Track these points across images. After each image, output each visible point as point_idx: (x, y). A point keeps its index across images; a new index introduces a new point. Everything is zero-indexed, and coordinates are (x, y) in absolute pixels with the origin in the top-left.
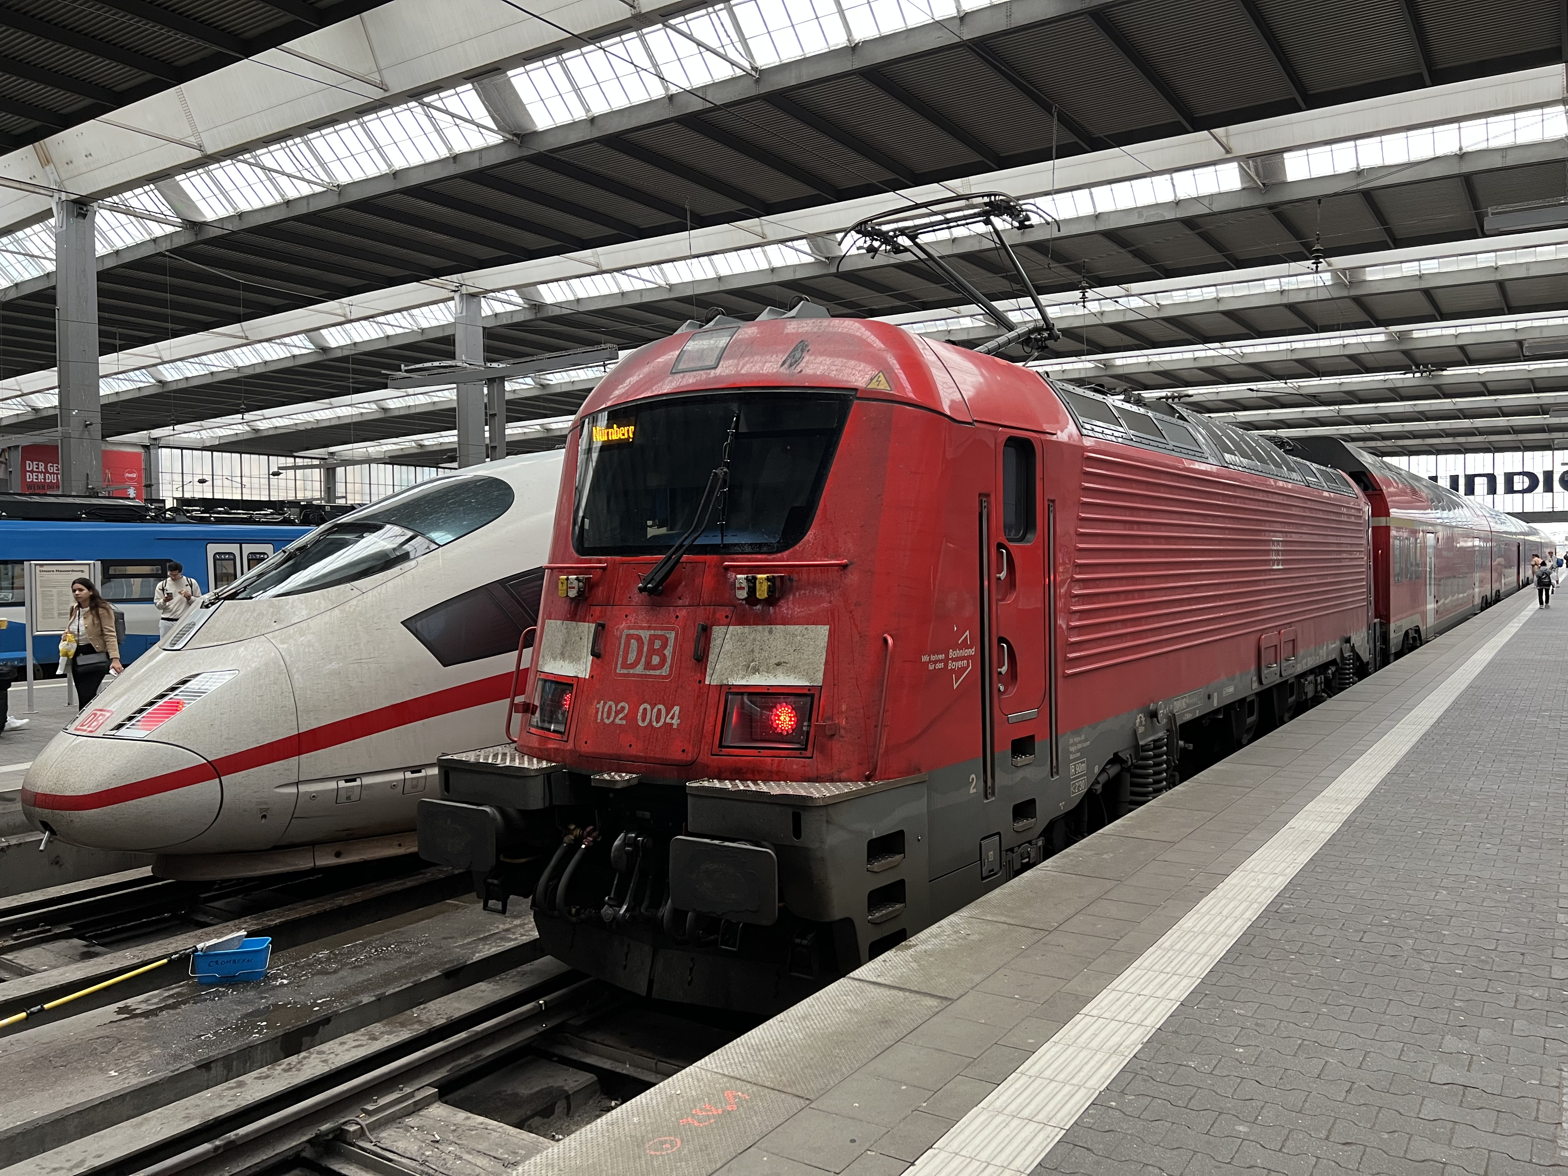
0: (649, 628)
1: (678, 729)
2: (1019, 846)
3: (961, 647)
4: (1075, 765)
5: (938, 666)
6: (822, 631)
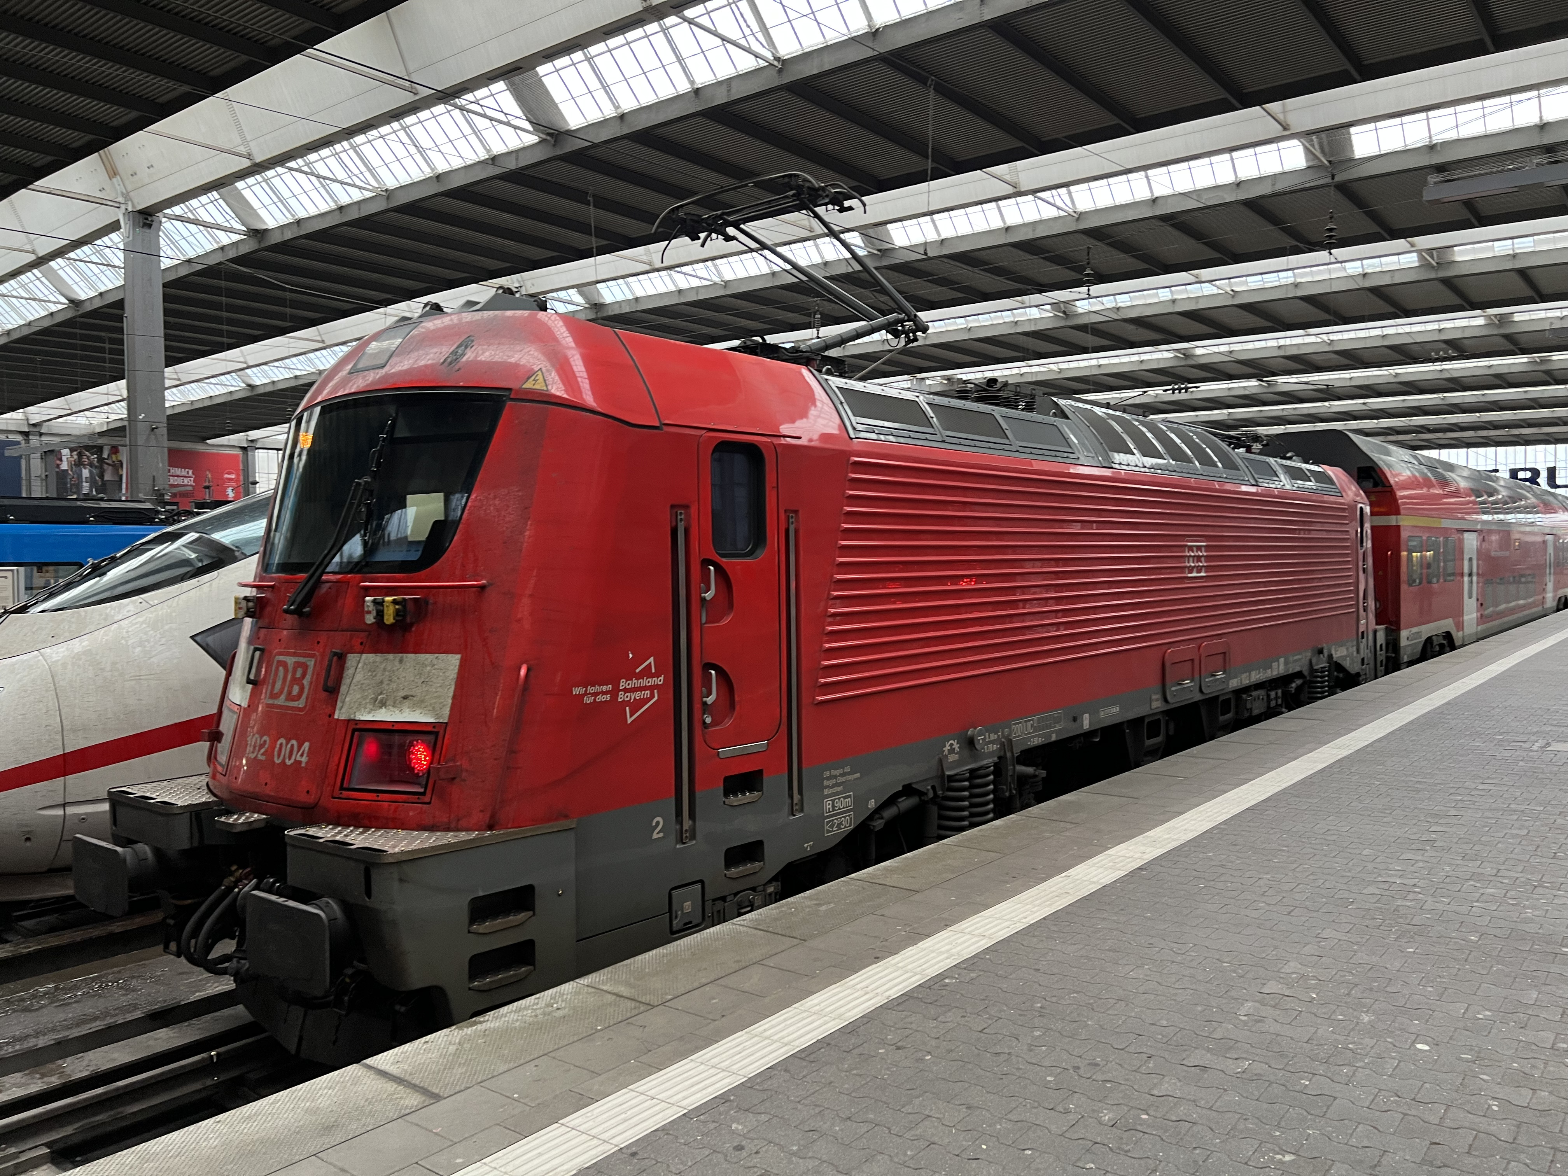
0: (294, 655)
1: (306, 768)
2: (736, 894)
3: (640, 676)
4: (833, 801)
5: (600, 698)
6: (453, 661)
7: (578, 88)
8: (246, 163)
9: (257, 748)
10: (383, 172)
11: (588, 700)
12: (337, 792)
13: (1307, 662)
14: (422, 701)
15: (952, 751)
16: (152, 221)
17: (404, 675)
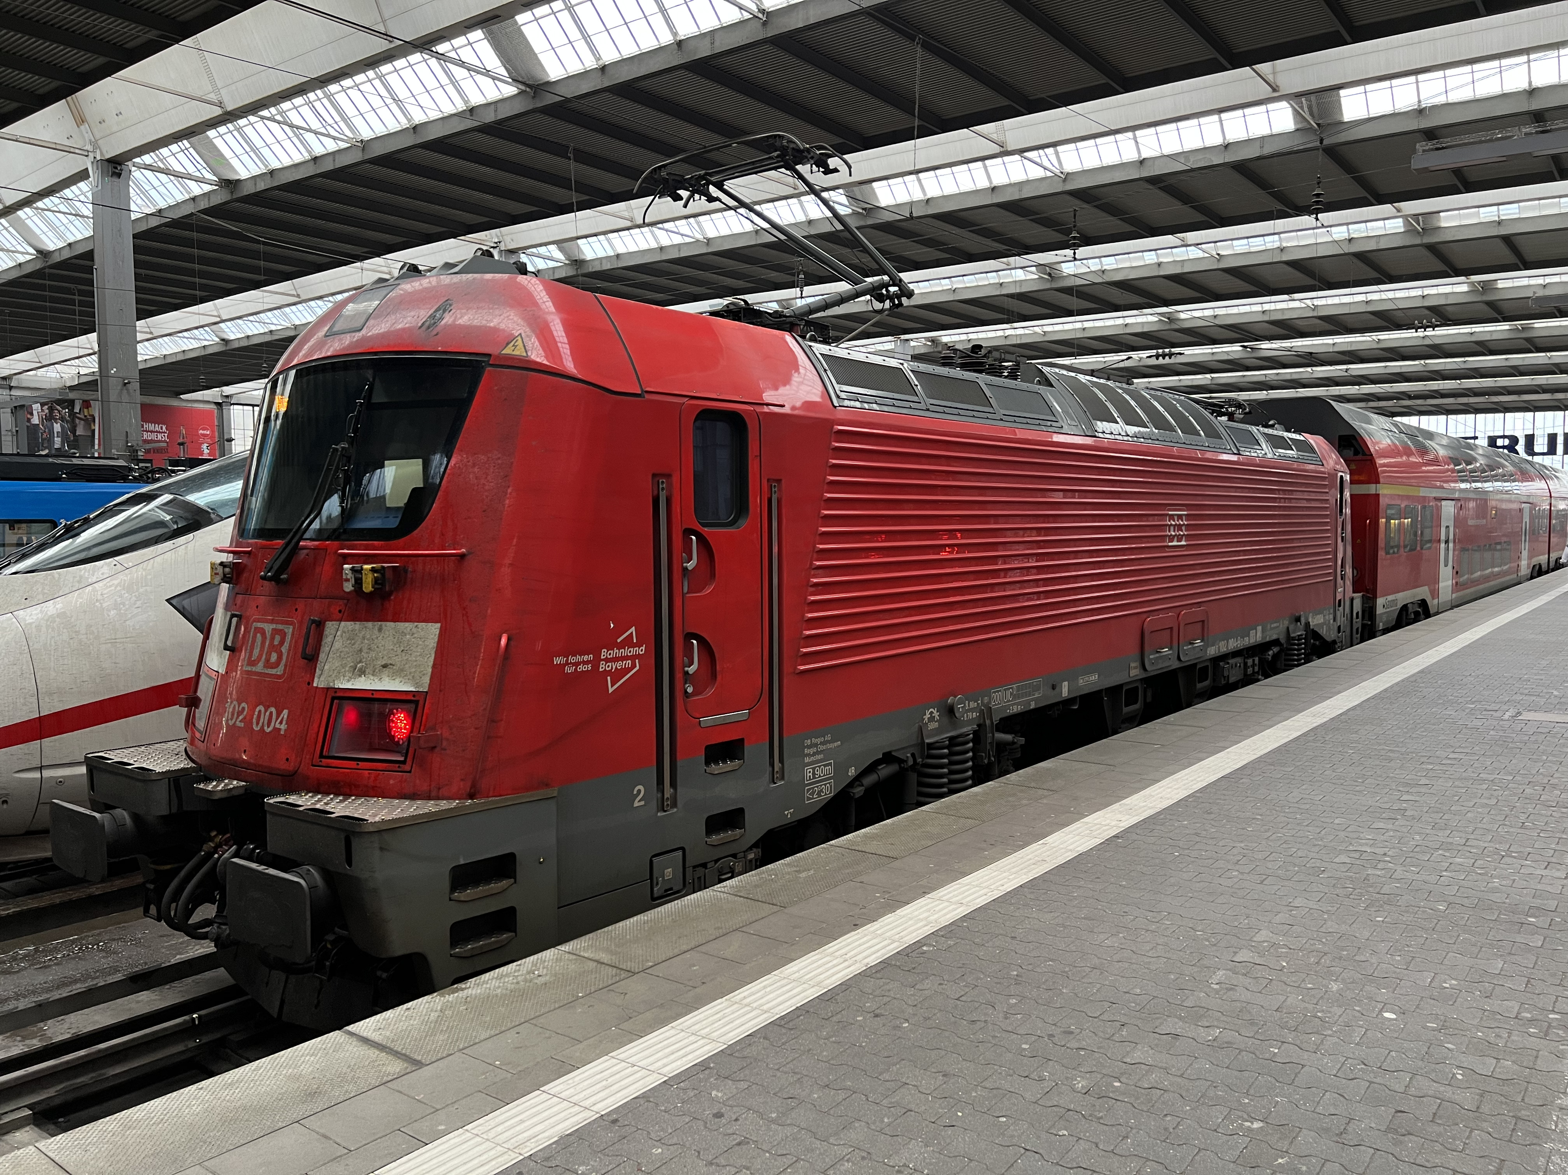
0: (272, 622)
1: (285, 736)
2: (716, 861)
3: (621, 646)
4: (814, 769)
5: (581, 668)
6: (433, 629)
7: (558, 38)
8: (217, 111)
9: (236, 715)
10: (358, 122)
11: (569, 670)
12: (316, 759)
13: (1285, 630)
14: (402, 670)
15: (932, 719)
16: (121, 170)
17: (383, 643)
